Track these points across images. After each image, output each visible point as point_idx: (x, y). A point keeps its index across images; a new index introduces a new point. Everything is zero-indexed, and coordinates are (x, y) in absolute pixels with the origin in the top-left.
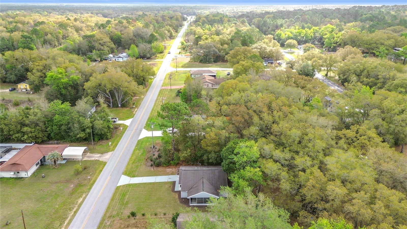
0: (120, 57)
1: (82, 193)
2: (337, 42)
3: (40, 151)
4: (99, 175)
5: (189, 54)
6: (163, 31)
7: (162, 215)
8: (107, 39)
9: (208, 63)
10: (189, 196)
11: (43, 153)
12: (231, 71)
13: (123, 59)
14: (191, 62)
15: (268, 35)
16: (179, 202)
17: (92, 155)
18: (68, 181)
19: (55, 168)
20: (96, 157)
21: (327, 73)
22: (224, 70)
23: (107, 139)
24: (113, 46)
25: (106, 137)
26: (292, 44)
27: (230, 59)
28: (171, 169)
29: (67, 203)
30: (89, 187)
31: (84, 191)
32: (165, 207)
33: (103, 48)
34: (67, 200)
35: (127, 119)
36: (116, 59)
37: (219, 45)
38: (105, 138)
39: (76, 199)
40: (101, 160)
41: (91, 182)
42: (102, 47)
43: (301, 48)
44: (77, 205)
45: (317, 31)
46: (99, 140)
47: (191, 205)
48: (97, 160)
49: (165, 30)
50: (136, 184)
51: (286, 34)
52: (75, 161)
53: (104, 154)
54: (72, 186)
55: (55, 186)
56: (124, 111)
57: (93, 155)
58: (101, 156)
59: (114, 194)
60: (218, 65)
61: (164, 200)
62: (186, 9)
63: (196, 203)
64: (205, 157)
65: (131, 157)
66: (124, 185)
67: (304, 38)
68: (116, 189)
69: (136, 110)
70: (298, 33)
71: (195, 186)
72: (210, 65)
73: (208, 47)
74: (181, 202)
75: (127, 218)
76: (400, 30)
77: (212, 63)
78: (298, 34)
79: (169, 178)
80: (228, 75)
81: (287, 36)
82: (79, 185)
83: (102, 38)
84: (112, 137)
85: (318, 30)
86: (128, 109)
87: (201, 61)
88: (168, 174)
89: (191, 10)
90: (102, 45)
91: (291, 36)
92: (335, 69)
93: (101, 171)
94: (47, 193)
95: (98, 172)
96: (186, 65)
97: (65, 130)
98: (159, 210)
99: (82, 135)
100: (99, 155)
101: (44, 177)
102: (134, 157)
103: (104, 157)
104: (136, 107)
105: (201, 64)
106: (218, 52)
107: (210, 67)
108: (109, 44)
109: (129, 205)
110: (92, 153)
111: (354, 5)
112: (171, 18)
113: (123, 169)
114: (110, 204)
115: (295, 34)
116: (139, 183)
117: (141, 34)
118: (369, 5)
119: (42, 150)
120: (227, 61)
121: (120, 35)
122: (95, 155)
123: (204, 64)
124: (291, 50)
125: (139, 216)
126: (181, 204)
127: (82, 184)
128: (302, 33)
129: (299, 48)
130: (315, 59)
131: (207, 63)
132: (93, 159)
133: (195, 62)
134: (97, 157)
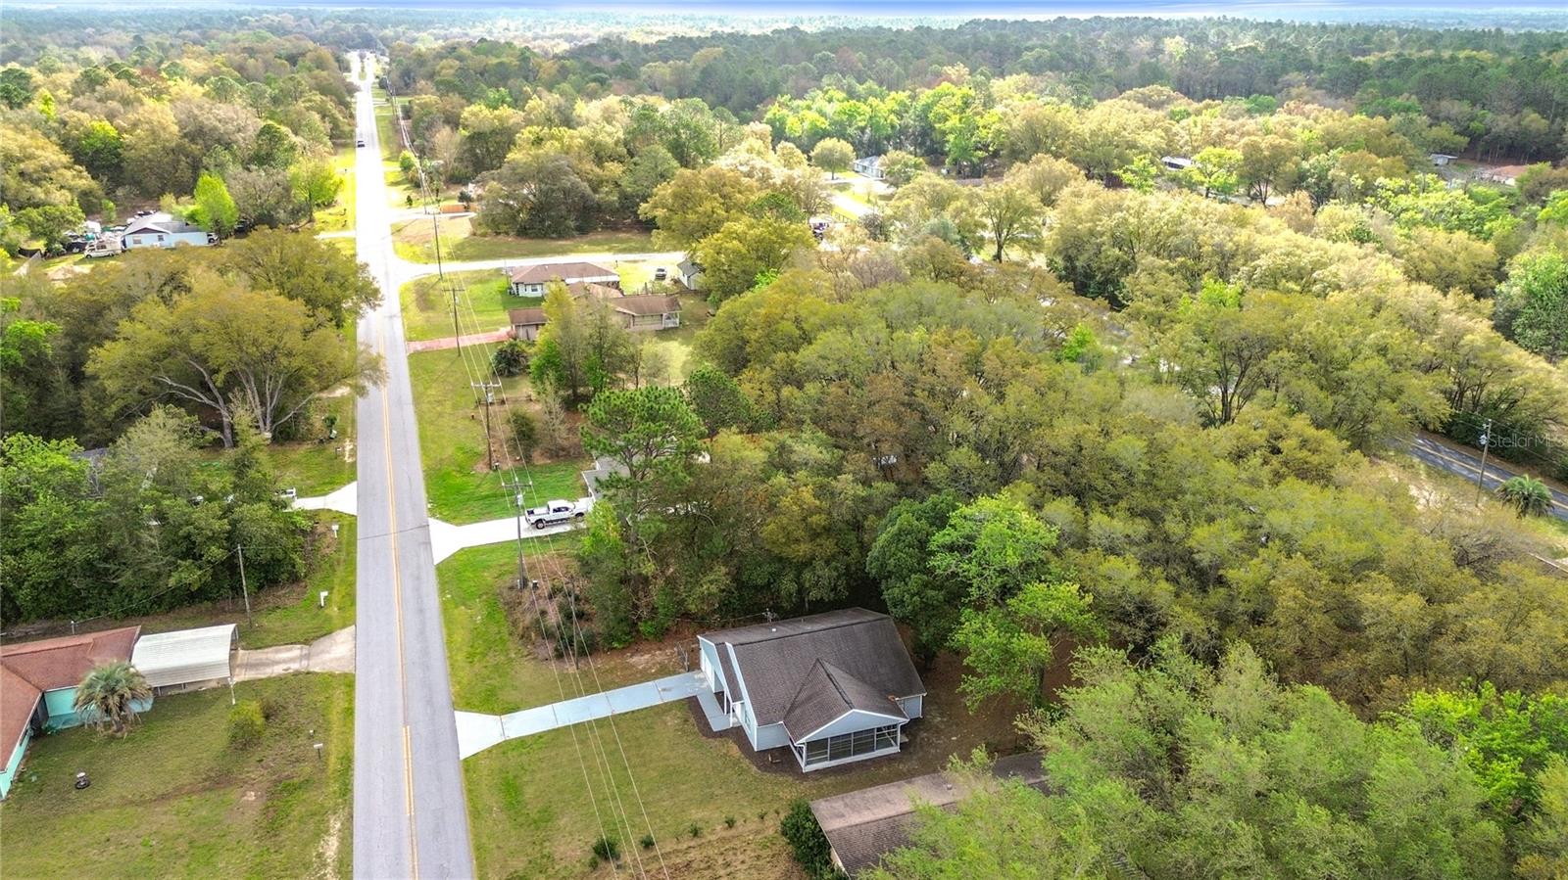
0: (145, 230)
1: (320, 816)
2: (986, 147)
3: (15, 672)
4: (352, 729)
5: (455, 202)
6: (299, 113)
7: (719, 828)
8: (51, 154)
9: (554, 235)
10: (802, 735)
11: (35, 679)
12: (671, 262)
13: (161, 239)
14: (484, 235)
15: (752, 123)
16: (754, 768)
17: (264, 656)
18: (220, 780)
19: (119, 734)
20: (284, 660)
21: (999, 251)
22: (635, 262)
23: (295, 579)
24: (86, 182)
25: (291, 573)
26: (837, 156)
27: (667, 219)
28: (647, 656)
29: (273, 872)
30: (336, 787)
31: (322, 806)
32: (712, 796)
33: (43, 196)
34: (266, 857)
35: (333, 490)
36: (129, 241)
37: (589, 166)
38: (285, 576)
39: (306, 845)
40: (317, 670)
41: (333, 762)
42: (39, 193)
43: (865, 168)
44: (329, 869)
45: (905, 105)
46: (261, 588)
47: (806, 769)
48: (296, 674)
49: (308, 109)
50: (540, 736)
51: (802, 121)
52: (196, 694)
53: (315, 643)
54: (251, 796)
55: (165, 813)
56: (294, 456)
57: (269, 655)
58: (305, 652)
59: (470, 791)
60: (599, 244)
61: (694, 774)
62: (323, 22)
63: (826, 759)
64: (787, 585)
65: (449, 635)
66: (490, 751)
67: (868, 131)
68: (467, 771)
69: (348, 446)
70: (845, 113)
71: (803, 695)
72: (568, 242)
73: (546, 174)
74: (765, 767)
75: (587, 869)
76: (1163, 98)
77: (574, 237)
78: (845, 117)
79: (664, 690)
80: (662, 277)
81: (807, 125)
82: (282, 790)
83: (29, 151)
84: (311, 568)
85: (908, 102)
86: (306, 447)
87: (524, 232)
88: (645, 676)
89: (349, 27)
90: (36, 182)
91: (823, 126)
92: (1025, 235)
93: (349, 712)
94: (143, 850)
95: (335, 716)
96: (469, 250)
97: (89, 562)
98: (696, 815)
99: (189, 575)
100: (296, 651)
101: (87, 785)
102: (459, 637)
103: (327, 657)
104: (343, 433)
105: (526, 242)
106: (589, 191)
107: (572, 251)
108: (69, 174)
109: (562, 823)
110: (260, 648)
111: (971, 18)
112: (293, 60)
113: (442, 689)
114: (477, 836)
115: (836, 118)
116: (549, 731)
117: (215, 128)
118: (1020, 18)
119: (20, 669)
120: (648, 226)
121: (113, 133)
122: (277, 652)
123: (540, 241)
124: (836, 175)
125: (630, 852)
126: (768, 776)
127: (296, 780)
128: (859, 113)
129: (860, 169)
130: (959, 204)
131: (552, 238)
132: (278, 670)
133: (498, 234)
134: (292, 660)
